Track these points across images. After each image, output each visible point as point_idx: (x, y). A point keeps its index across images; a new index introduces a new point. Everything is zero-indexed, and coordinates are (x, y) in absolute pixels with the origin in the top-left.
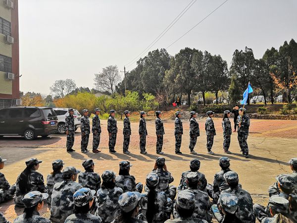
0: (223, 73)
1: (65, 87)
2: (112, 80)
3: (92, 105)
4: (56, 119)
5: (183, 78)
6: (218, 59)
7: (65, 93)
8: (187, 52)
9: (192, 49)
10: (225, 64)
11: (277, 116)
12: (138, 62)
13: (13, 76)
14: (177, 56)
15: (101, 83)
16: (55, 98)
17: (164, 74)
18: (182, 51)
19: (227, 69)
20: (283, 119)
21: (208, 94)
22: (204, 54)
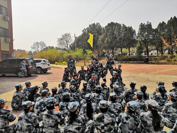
0: (134, 37)
1: (40, 46)
2: (67, 42)
3: (56, 57)
4: (35, 65)
5: (109, 40)
6: (130, 29)
7: (40, 50)
8: (112, 25)
9: (115, 23)
10: (134, 32)
11: (164, 62)
12: (83, 31)
13: (10, 40)
14: (106, 27)
15: (61, 44)
16: (34, 53)
17: (98, 38)
18: (109, 24)
19: (135, 35)
20: (167, 64)
21: (124, 50)
22: (122, 26)
